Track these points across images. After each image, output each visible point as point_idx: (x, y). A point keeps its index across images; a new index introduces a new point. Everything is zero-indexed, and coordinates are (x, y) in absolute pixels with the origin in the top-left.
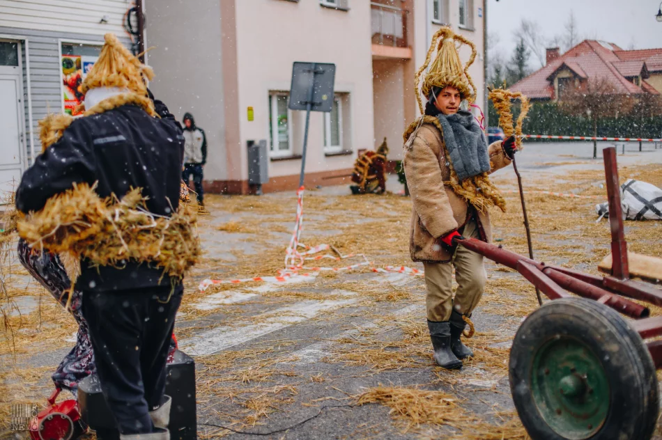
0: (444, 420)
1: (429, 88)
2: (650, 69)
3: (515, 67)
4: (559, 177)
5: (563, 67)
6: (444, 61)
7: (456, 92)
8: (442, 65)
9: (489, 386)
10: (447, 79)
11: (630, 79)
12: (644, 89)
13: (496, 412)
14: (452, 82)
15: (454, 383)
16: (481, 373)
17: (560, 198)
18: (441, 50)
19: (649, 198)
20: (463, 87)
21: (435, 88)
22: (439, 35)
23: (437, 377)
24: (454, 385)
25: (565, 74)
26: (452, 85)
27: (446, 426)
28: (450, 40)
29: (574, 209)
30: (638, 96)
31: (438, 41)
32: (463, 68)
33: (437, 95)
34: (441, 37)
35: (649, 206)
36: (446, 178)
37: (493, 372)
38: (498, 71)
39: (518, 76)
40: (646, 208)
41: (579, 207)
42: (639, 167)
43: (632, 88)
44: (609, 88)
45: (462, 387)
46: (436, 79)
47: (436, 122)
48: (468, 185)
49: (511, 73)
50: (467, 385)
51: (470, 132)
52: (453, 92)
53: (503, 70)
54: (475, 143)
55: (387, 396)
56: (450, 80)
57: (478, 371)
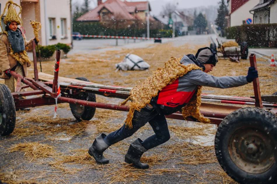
0: (48, 155)
1: (7, 22)
2: (138, 9)
3: (84, 7)
4: (102, 53)
5: (104, 8)
6: (11, 12)
7: (16, 23)
8: (10, 14)
9: (68, 140)
10: (13, 20)
11: (131, 13)
12: (136, 17)
13: (70, 151)
14: (15, 20)
15: (53, 140)
16: (65, 135)
17: (102, 62)
18: (9, 8)
19: (136, 61)
20: (18, 22)
21: (9, 22)
22: (8, 3)
23: (46, 138)
24: (53, 141)
25: (104, 11)
26: (15, 21)
27: (48, 158)
28: (12, 5)
29: (107, 66)
30: (133, 20)
31: (8, 5)
32: (18, 14)
33: (9, 24)
34: (9, 4)
35: (136, 64)
36: (9, 52)
37: (70, 134)
38: (77, 8)
39: (86, 11)
40: (135, 66)
41: (109, 65)
42: (134, 49)
43: (131, 17)
44: (122, 16)
45: (56, 142)
46: (9, 19)
47: (6, 33)
48: (17, 55)
49: (83, 9)
50: (59, 141)
51: (17, 38)
52: (15, 23)
53: (79, 8)
54: (19, 42)
55: (24, 147)
56: (14, 20)
57: (64, 134)
